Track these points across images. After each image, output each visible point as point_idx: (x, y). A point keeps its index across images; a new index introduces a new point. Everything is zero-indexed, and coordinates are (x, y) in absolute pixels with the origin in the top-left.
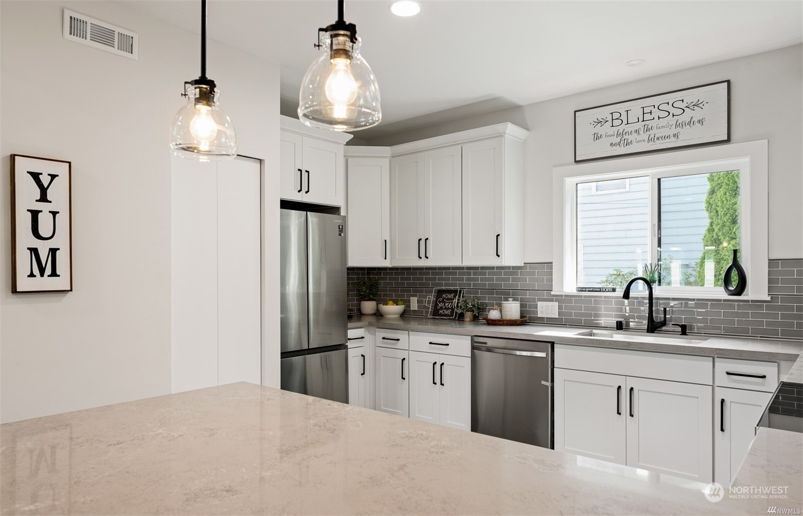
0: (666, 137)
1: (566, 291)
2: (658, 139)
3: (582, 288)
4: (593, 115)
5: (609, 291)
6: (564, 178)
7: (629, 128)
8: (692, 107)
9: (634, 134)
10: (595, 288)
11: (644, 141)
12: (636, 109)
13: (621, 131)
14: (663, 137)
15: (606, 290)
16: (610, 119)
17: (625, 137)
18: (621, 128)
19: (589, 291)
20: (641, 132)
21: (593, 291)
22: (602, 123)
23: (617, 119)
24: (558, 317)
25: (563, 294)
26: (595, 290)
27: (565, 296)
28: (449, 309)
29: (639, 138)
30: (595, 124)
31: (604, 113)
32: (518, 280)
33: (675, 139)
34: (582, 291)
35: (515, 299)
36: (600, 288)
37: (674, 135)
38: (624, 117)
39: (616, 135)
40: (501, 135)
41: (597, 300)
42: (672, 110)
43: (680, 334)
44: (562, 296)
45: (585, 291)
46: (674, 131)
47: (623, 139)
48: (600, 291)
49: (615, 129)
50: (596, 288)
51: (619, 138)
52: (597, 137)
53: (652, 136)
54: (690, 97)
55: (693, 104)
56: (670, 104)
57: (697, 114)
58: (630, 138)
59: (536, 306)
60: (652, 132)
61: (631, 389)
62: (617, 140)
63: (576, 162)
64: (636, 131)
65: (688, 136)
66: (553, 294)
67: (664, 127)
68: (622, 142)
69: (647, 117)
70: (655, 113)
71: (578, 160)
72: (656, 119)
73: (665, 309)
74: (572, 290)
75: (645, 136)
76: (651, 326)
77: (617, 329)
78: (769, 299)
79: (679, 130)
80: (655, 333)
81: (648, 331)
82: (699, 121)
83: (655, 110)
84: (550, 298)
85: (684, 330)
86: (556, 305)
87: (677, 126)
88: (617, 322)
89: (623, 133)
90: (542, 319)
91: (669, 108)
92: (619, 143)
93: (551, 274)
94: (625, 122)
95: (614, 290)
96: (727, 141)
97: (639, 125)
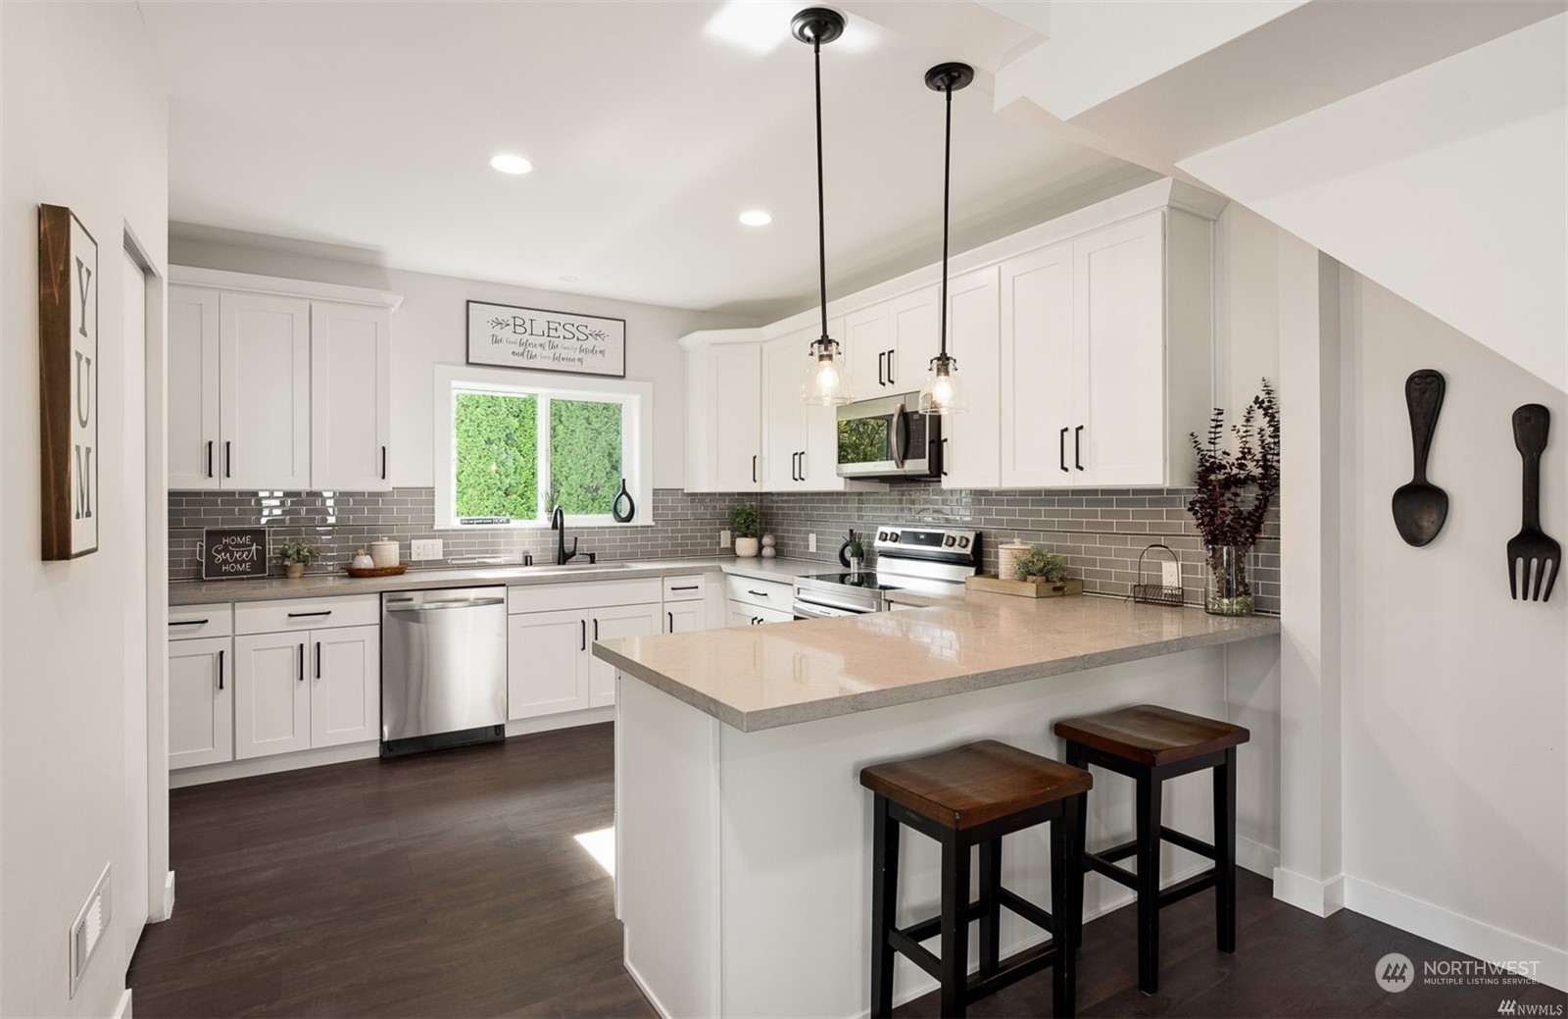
0: (571, 360)
2: (563, 359)
3: (468, 520)
4: (492, 312)
5: (503, 523)
6: (452, 379)
7: (532, 340)
8: (595, 336)
9: (539, 348)
10: (485, 519)
11: (549, 358)
12: (541, 319)
13: (524, 340)
14: (568, 359)
15: (497, 521)
16: (511, 322)
17: (530, 349)
18: (526, 337)
19: (477, 523)
20: (547, 348)
21: (483, 523)
22: (503, 325)
23: (520, 325)
24: (441, 558)
25: (450, 528)
27: (453, 530)
28: (244, 561)
29: (544, 353)
30: (494, 324)
31: (506, 314)
32: (379, 511)
33: (579, 364)
34: (469, 523)
35: (391, 539)
36: (491, 519)
37: (579, 360)
38: (528, 325)
39: (518, 343)
40: (385, 307)
41: (495, 534)
42: (577, 334)
43: (589, 561)
44: (448, 530)
45: (473, 523)
46: (577, 355)
47: (527, 350)
48: (492, 523)
49: (519, 337)
51: (522, 348)
52: (496, 341)
53: (557, 355)
54: (595, 325)
55: (595, 333)
56: (576, 326)
57: (599, 344)
58: (536, 351)
59: (409, 547)
60: (557, 351)
61: (595, 621)
62: (521, 350)
63: (468, 363)
64: (541, 345)
65: (591, 364)
66: (436, 528)
67: (569, 349)
68: (526, 354)
69: (552, 333)
70: (561, 332)
71: (470, 361)
72: (562, 337)
73: (576, 539)
74: (455, 523)
75: (550, 353)
76: (564, 557)
77: (526, 564)
78: (653, 524)
79: (582, 355)
80: (564, 564)
81: (559, 564)
82: (601, 352)
83: (560, 328)
84: (432, 534)
85: (592, 559)
86: (439, 542)
87: (581, 351)
88: (526, 557)
89: (526, 344)
90: (419, 563)
91: (574, 330)
92: (522, 354)
93: (433, 502)
94: (529, 332)
95: (508, 521)
96: (623, 377)
97: (545, 340)
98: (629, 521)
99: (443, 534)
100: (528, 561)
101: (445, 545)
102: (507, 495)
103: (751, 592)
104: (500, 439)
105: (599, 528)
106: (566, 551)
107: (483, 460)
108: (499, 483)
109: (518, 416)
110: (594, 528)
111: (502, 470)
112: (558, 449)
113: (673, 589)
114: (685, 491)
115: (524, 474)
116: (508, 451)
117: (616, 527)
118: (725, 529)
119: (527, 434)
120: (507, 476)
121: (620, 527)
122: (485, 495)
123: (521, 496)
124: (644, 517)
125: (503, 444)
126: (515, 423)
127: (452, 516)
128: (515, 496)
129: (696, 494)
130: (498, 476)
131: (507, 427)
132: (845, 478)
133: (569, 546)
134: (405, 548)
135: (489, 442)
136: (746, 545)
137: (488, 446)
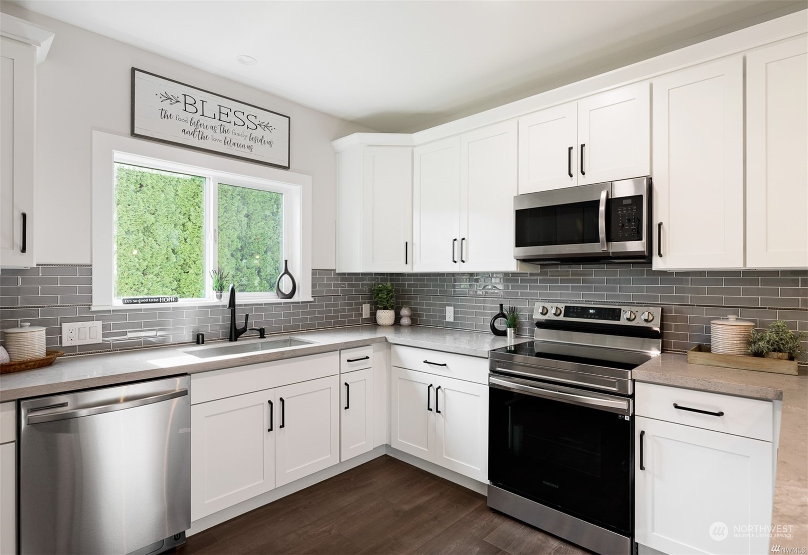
0: (241, 146)
1: (115, 305)
2: (234, 144)
3: (132, 299)
4: (160, 85)
5: (170, 302)
6: (113, 151)
7: (203, 120)
8: (263, 127)
9: (210, 130)
10: (151, 298)
11: (220, 141)
12: (212, 102)
13: (195, 120)
14: (239, 145)
15: (166, 300)
16: (182, 99)
17: (201, 129)
18: (197, 117)
19: (141, 303)
20: (218, 131)
21: (149, 302)
22: (173, 101)
23: (191, 104)
24: (101, 341)
25: (111, 309)
26: (152, 300)
27: (114, 311)
29: (216, 136)
30: (163, 98)
31: (177, 91)
32: (17, 291)
33: (248, 151)
34: (132, 303)
35: (34, 323)
36: (159, 298)
37: (249, 147)
38: (199, 105)
39: (189, 122)
42: (247, 122)
43: (259, 338)
44: (109, 311)
45: (138, 303)
46: (247, 142)
47: (198, 130)
48: (159, 302)
49: (189, 116)
50: (153, 298)
51: (193, 127)
52: (165, 115)
53: (229, 139)
55: (264, 124)
56: (246, 115)
57: (268, 136)
58: (208, 132)
59: (60, 331)
60: (229, 136)
61: (281, 399)
62: (192, 129)
63: (133, 134)
64: (212, 127)
65: (259, 153)
66: (93, 309)
67: (240, 135)
68: (197, 133)
69: (223, 117)
70: (232, 118)
71: (136, 132)
72: (233, 123)
73: (247, 316)
74: (117, 303)
75: (222, 137)
76: (235, 333)
77: (198, 343)
78: (312, 300)
79: (251, 143)
80: (236, 340)
81: (231, 340)
82: (269, 142)
83: (230, 114)
84: (89, 315)
85: (262, 333)
86: (99, 324)
87: (251, 139)
88: (198, 336)
89: (197, 124)
90: (72, 348)
91: (244, 118)
92: (193, 133)
93: (90, 281)
94: (200, 112)
95: (176, 300)
96: (287, 168)
97: (216, 123)
98: (291, 298)
99: (102, 315)
100: (199, 339)
101: (104, 327)
102: (144, 274)
103: (425, 362)
104: (138, 230)
105: (266, 304)
106: (238, 328)
107: (124, 247)
108: (137, 265)
109: (154, 214)
110: (262, 304)
111: (141, 255)
112: (187, 240)
113: (348, 361)
114: (337, 272)
115: (159, 259)
116: (146, 240)
117: (281, 303)
118: (365, 303)
119: (162, 227)
120: (144, 260)
121: (285, 303)
122: (126, 274)
123: (157, 275)
124: (304, 294)
125: (141, 234)
126: (152, 219)
127: (113, 296)
128: (151, 276)
129: (344, 274)
130: (137, 260)
131: (144, 222)
132: (517, 260)
133: (240, 322)
134: (54, 334)
135: (127, 232)
136: (385, 316)
137: (127, 236)
